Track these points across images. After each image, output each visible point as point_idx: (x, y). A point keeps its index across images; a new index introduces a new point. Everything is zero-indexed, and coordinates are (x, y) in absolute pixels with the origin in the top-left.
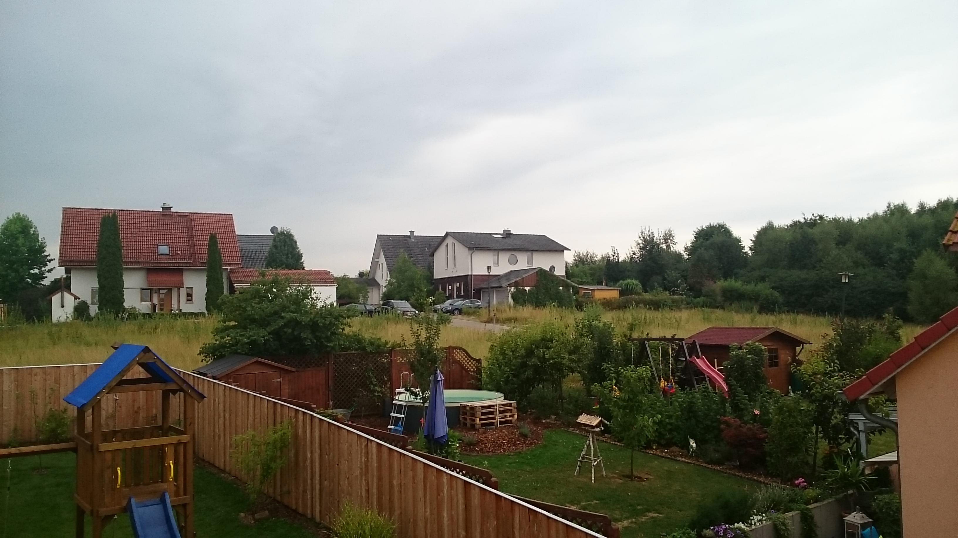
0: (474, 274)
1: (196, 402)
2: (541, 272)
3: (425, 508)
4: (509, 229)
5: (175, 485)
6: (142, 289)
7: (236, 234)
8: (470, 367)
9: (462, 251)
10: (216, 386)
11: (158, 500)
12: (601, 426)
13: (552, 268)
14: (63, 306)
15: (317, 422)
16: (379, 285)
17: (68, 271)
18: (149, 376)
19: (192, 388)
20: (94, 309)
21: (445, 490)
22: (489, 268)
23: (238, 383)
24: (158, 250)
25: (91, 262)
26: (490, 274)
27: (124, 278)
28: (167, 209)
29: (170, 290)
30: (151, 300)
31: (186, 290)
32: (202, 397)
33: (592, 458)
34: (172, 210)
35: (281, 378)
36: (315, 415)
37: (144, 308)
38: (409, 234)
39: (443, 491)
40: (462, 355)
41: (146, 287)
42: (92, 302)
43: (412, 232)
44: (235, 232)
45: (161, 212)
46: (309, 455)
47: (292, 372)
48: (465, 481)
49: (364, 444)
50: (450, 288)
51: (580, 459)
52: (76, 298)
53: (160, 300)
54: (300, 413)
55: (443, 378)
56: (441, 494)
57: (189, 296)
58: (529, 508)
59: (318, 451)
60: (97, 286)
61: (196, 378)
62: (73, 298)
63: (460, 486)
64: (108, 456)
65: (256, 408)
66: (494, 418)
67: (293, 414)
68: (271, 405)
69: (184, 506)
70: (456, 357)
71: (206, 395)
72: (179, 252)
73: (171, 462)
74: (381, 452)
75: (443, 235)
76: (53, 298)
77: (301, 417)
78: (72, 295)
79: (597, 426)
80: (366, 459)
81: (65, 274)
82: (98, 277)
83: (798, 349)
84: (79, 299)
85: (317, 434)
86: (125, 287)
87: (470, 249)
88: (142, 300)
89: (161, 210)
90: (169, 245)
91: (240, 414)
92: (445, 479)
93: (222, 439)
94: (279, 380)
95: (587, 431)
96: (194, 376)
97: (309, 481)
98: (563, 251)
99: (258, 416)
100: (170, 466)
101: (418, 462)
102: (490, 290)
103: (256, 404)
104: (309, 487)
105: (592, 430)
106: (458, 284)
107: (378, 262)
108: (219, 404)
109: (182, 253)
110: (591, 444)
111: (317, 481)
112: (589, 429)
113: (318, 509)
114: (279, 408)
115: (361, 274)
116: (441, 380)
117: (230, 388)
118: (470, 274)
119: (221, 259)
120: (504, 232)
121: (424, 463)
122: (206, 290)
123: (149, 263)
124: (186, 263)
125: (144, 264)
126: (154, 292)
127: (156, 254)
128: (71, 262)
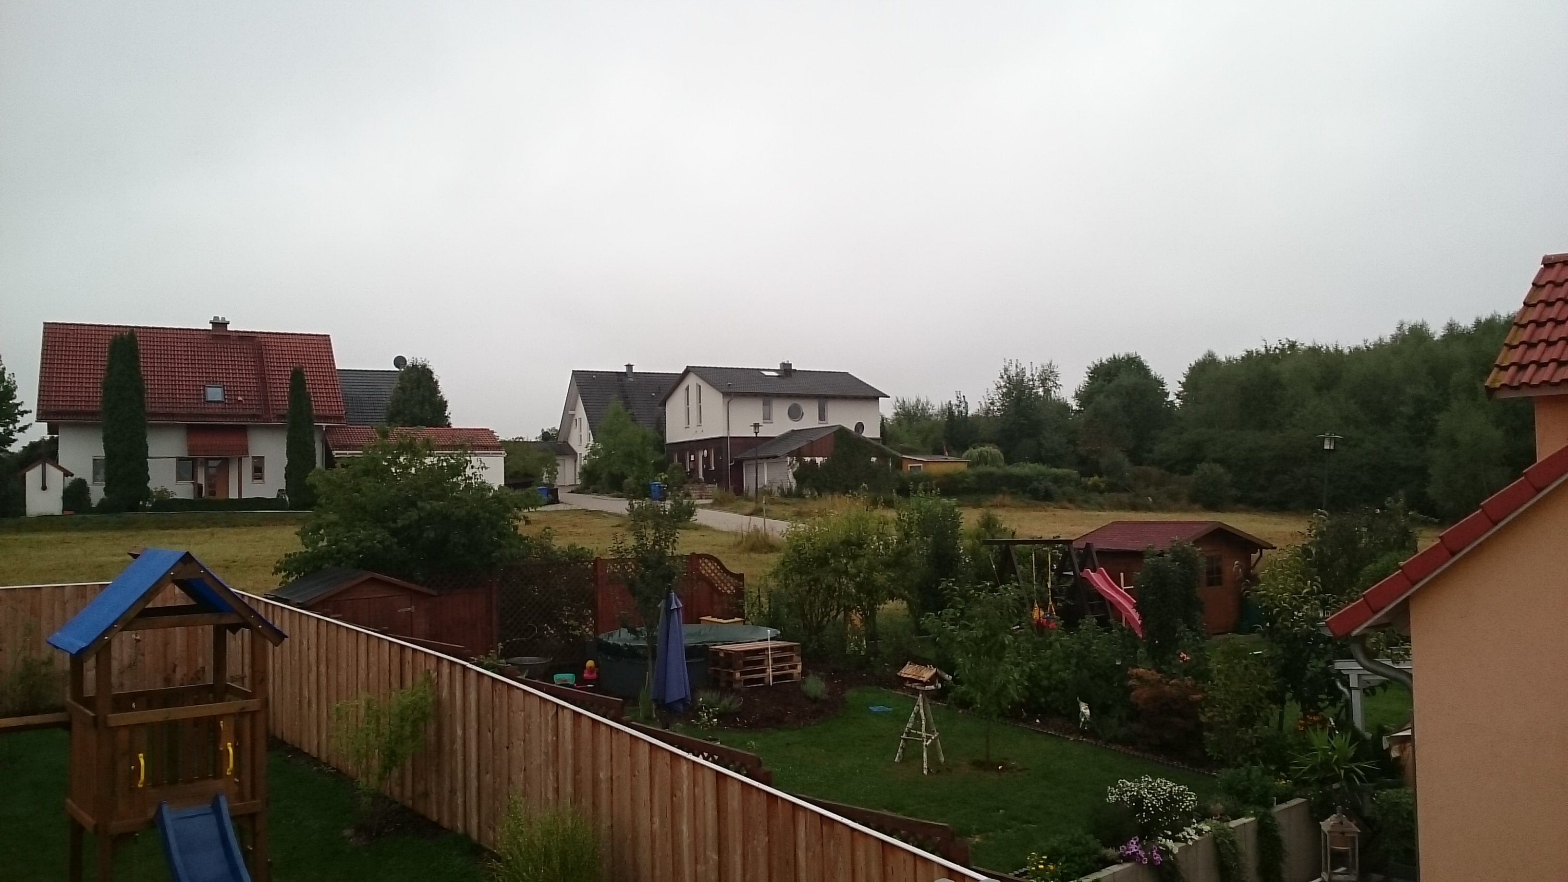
0: (732, 435)
1: (270, 645)
2: (841, 432)
3: (652, 817)
4: (790, 363)
5: (236, 782)
6: (180, 459)
7: (337, 368)
8: (725, 588)
9: (713, 399)
10: (304, 619)
11: (207, 807)
12: (937, 681)
13: (860, 426)
14: (44, 488)
15: (472, 677)
16: (576, 454)
17: (52, 430)
18: (192, 602)
19: (265, 622)
20: (97, 493)
21: (685, 787)
22: (756, 426)
23: (341, 615)
24: (204, 394)
25: (93, 414)
26: (758, 435)
27: (147, 440)
28: (220, 325)
29: (225, 463)
30: (194, 477)
31: (253, 462)
32: (280, 636)
33: (924, 735)
34: (230, 328)
35: (413, 607)
36: (469, 665)
37: (183, 491)
38: (624, 370)
39: (681, 790)
40: (713, 568)
41: (186, 455)
42: (94, 481)
43: (629, 367)
44: (334, 364)
45: (209, 330)
46: (459, 732)
47: (431, 596)
48: (717, 772)
49: (551, 713)
50: (692, 459)
51: (904, 734)
52: (67, 474)
53: (208, 477)
54: (445, 663)
55: (681, 605)
56: (678, 794)
57: (258, 472)
58: (821, 815)
59: (474, 724)
60: (101, 453)
61: (270, 608)
62: (62, 474)
63: (710, 780)
64: (123, 735)
65: (371, 654)
66: (764, 671)
67: (432, 664)
68: (395, 649)
69: (252, 817)
70: (703, 572)
71: (286, 632)
72: (240, 398)
73: (229, 744)
74: (579, 726)
75: (681, 372)
76: (27, 474)
77: (445, 670)
78: (61, 468)
79: (931, 681)
80: (554, 738)
81: (48, 434)
82: (105, 440)
83: (1255, 556)
84: (72, 475)
85: (473, 696)
86: (149, 456)
87: (726, 394)
88: (180, 477)
89: (210, 327)
90: (224, 386)
91: (344, 665)
92: (685, 768)
93: (314, 706)
94: (409, 609)
95: (916, 692)
96: (266, 603)
97: (460, 775)
98: (877, 399)
99: (374, 669)
100: (228, 751)
101: (641, 743)
102: (759, 461)
103: (371, 649)
104: (459, 785)
105: (922, 688)
106: (706, 451)
107: (573, 415)
108: (308, 649)
109: (245, 400)
110: (922, 711)
111: (473, 775)
112: (917, 687)
113: (474, 821)
114: (409, 655)
115: (546, 436)
116: (678, 609)
117: (327, 622)
118: (725, 435)
119: (311, 410)
120: (781, 367)
121: (651, 744)
122: (286, 461)
123: (190, 416)
124: (253, 416)
125: (182, 415)
126: (199, 463)
127: (202, 400)
128: (58, 413)
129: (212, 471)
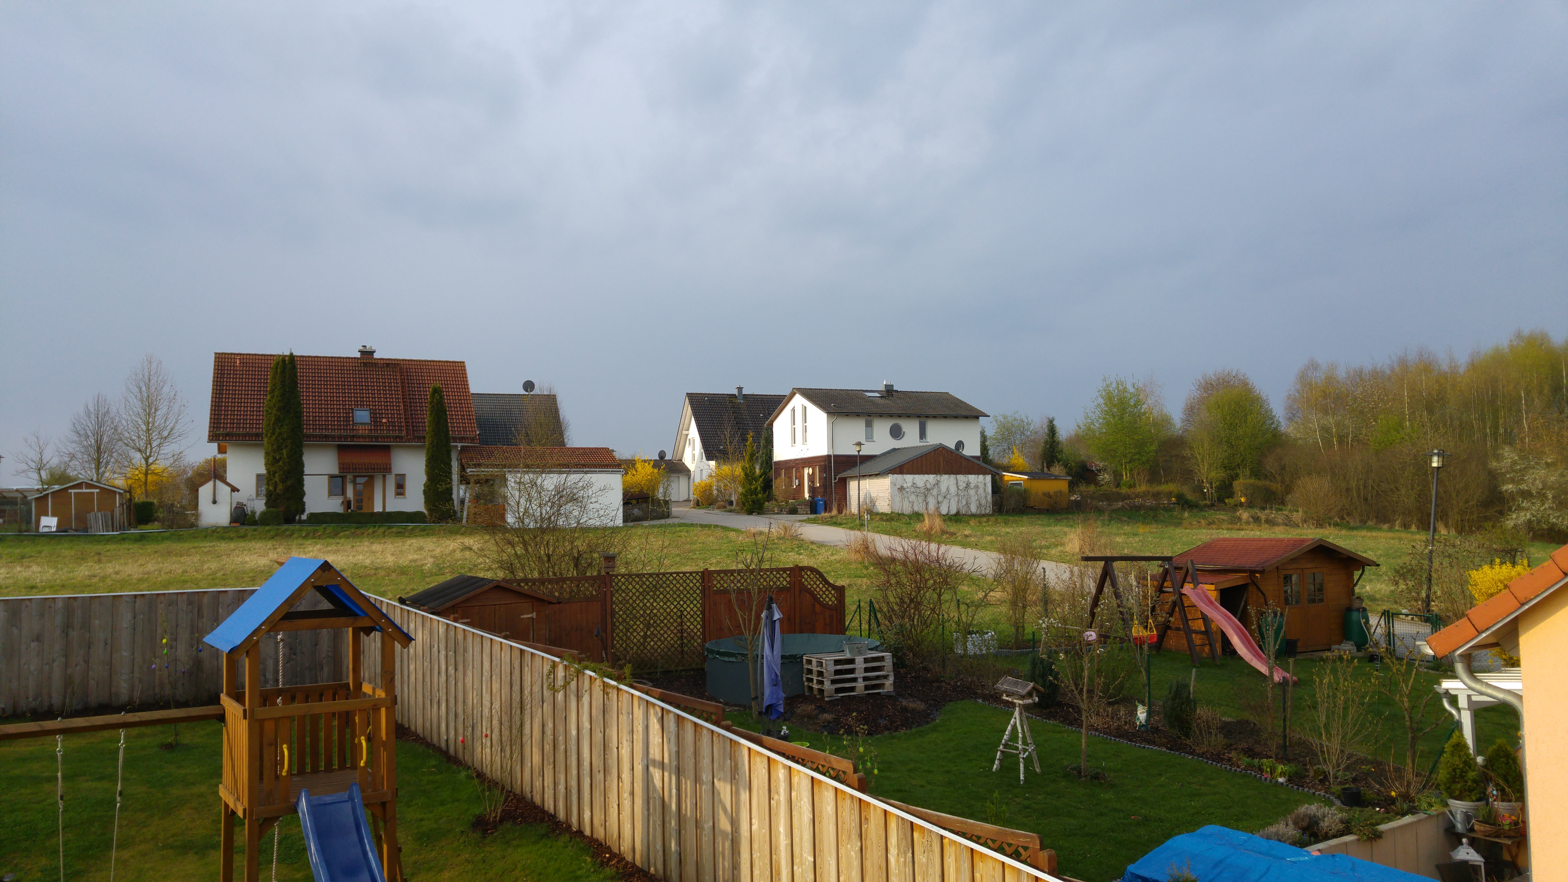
0: (838, 453)
1: (399, 646)
2: (941, 450)
4: (892, 384)
5: (368, 772)
7: (471, 392)
8: (827, 599)
9: (818, 417)
10: (436, 624)
11: (343, 795)
12: (1035, 695)
13: (960, 444)
14: (215, 502)
15: (585, 681)
16: (690, 471)
17: (222, 450)
18: (331, 607)
21: (781, 791)
22: (859, 444)
24: (353, 417)
25: (256, 435)
26: (861, 453)
27: (305, 459)
28: (367, 353)
29: (371, 478)
31: (396, 479)
32: (407, 638)
33: (1021, 747)
35: (535, 613)
36: (582, 670)
38: (735, 392)
39: (778, 793)
40: (814, 579)
41: (336, 472)
42: (256, 498)
43: (740, 389)
44: (468, 389)
45: (358, 359)
46: (574, 732)
47: (550, 603)
50: (798, 476)
51: (1001, 746)
52: (234, 489)
54: (561, 667)
55: (782, 616)
57: (400, 488)
58: (911, 822)
59: (586, 726)
60: (263, 470)
62: (229, 489)
63: (806, 785)
64: (269, 727)
66: (854, 680)
69: (384, 805)
70: (806, 583)
72: (384, 421)
73: (363, 739)
76: (201, 489)
78: (228, 485)
79: (1029, 695)
80: (660, 740)
81: (218, 454)
82: (267, 458)
83: (1357, 573)
84: (238, 491)
85: (585, 700)
86: (305, 473)
87: (830, 413)
88: (331, 494)
89: (358, 355)
90: (370, 409)
91: (470, 667)
93: (443, 705)
94: (531, 615)
95: (1013, 705)
96: (400, 608)
97: (574, 772)
98: (977, 417)
99: (497, 671)
100: (361, 744)
101: (740, 748)
102: (861, 478)
103: (494, 653)
104: (573, 783)
105: (1019, 702)
106: (811, 469)
107: (687, 435)
108: (439, 652)
109: (389, 422)
110: (1018, 724)
111: (586, 773)
112: (1015, 701)
113: (587, 818)
115: (661, 455)
117: (455, 627)
118: (830, 453)
120: (884, 388)
122: (423, 478)
123: (340, 437)
124: (397, 437)
125: (333, 438)
126: (348, 480)
127: (351, 423)
128: (227, 435)
129: (360, 487)
